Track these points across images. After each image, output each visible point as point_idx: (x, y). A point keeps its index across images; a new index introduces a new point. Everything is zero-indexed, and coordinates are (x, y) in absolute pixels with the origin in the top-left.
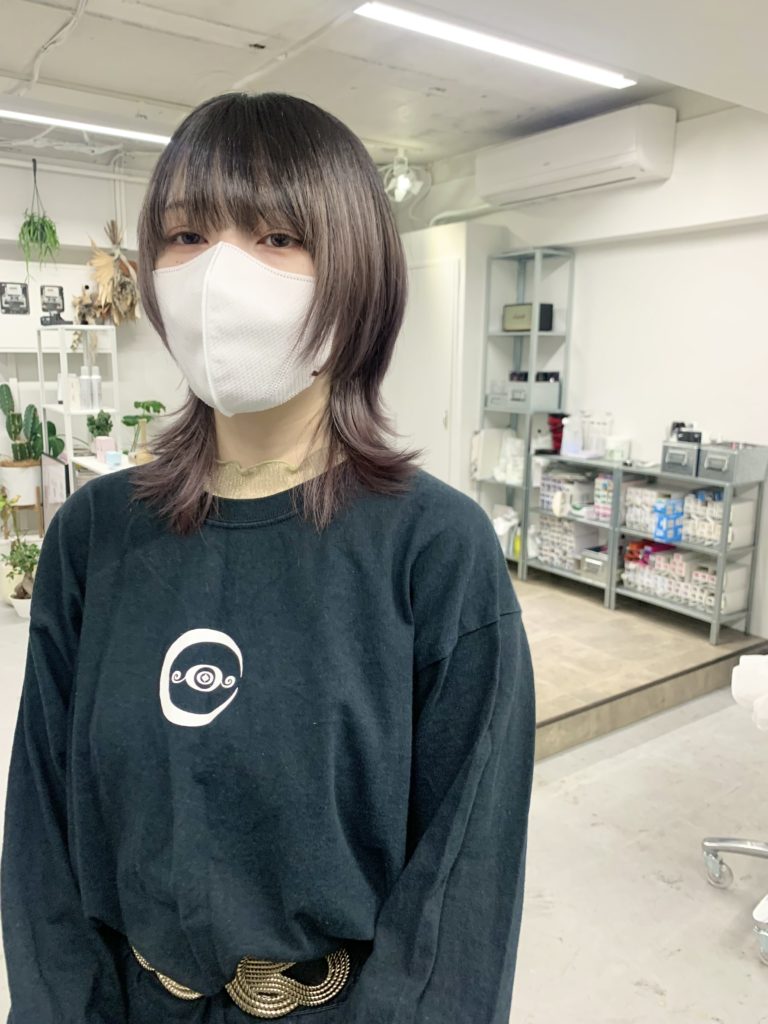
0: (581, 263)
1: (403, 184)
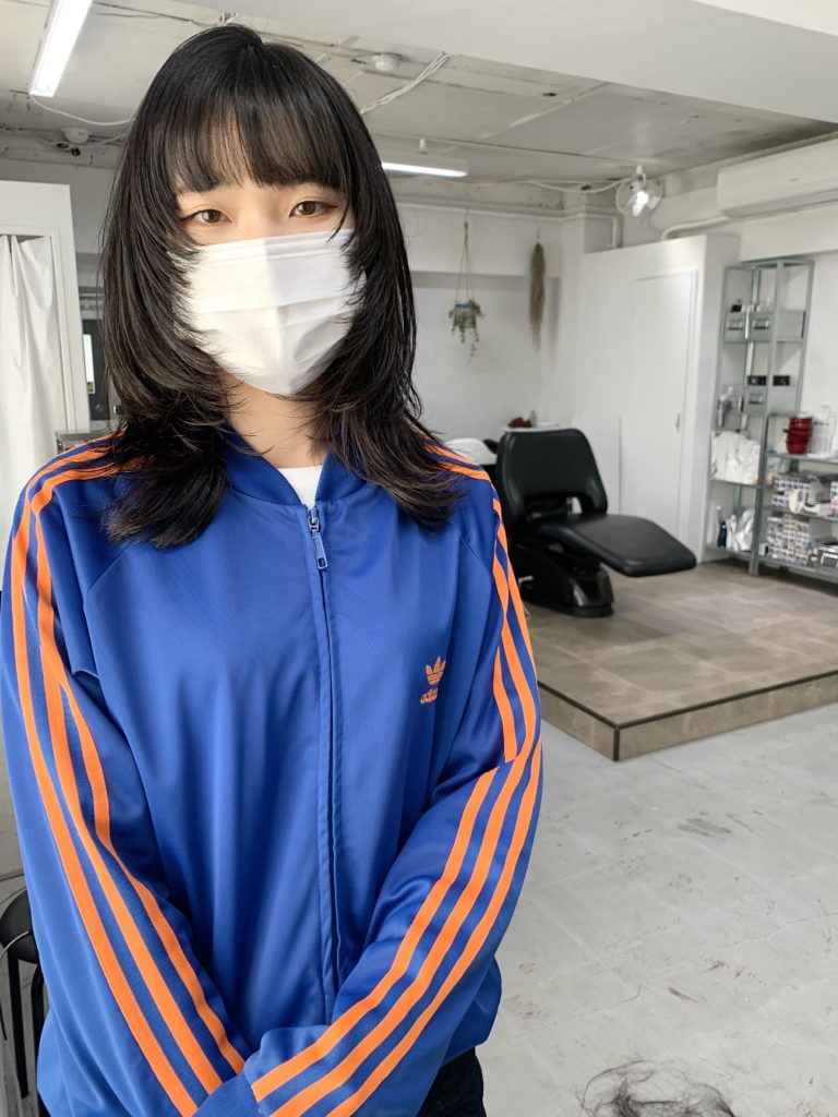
1: (642, 199)
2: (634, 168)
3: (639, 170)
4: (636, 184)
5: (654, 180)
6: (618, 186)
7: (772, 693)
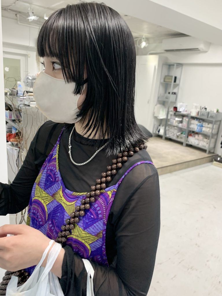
0: (184, 68)
1: (144, 44)
2: (143, 36)
3: (144, 37)
4: (143, 40)
5: (147, 40)
6: (138, 40)
7: (169, 167)
